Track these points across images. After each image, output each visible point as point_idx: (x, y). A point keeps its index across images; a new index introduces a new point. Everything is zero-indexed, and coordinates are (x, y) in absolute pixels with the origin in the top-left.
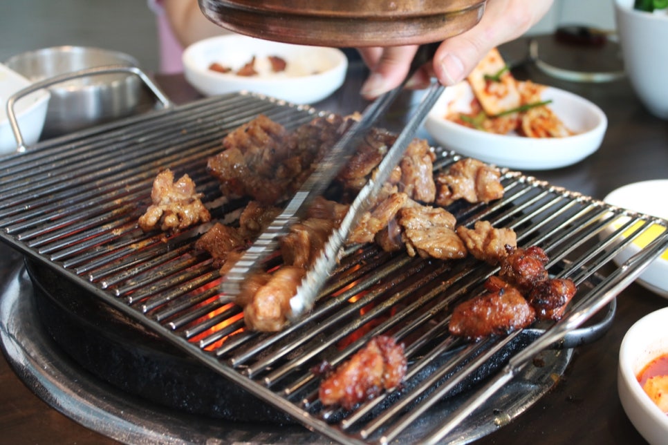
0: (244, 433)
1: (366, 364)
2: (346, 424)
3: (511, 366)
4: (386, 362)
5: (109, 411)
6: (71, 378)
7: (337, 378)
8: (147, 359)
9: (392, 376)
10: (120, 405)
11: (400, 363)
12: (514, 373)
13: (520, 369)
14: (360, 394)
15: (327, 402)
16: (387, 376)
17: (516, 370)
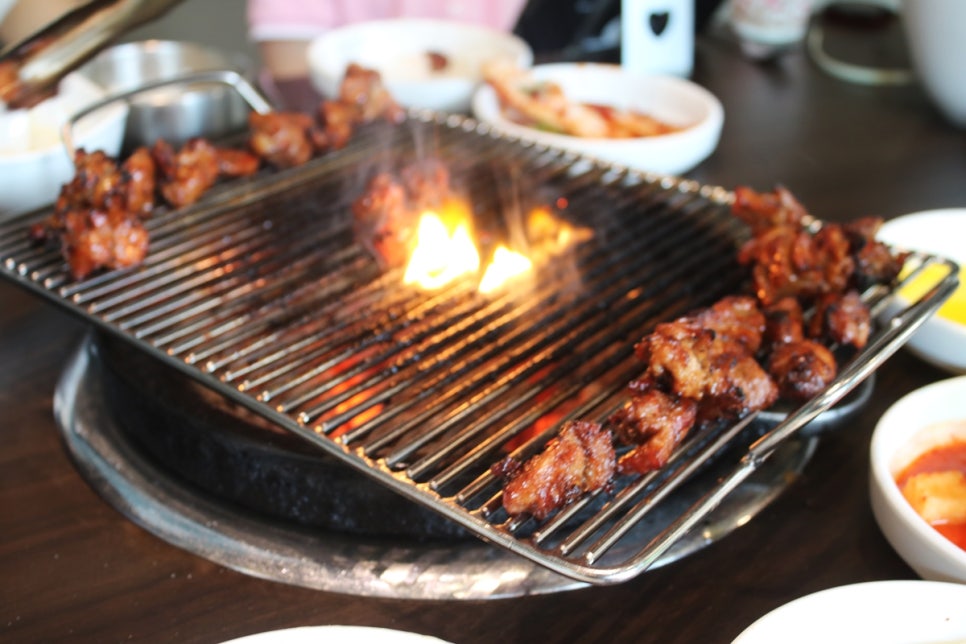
0: (407, 552)
1: (562, 458)
2: (540, 537)
3: (751, 455)
4: (589, 456)
5: (198, 521)
6: (150, 479)
7: (526, 478)
8: (245, 454)
9: (596, 473)
10: (212, 515)
11: (605, 456)
12: (756, 465)
13: (763, 459)
14: (557, 498)
15: (514, 509)
16: (590, 473)
17: (759, 460)
